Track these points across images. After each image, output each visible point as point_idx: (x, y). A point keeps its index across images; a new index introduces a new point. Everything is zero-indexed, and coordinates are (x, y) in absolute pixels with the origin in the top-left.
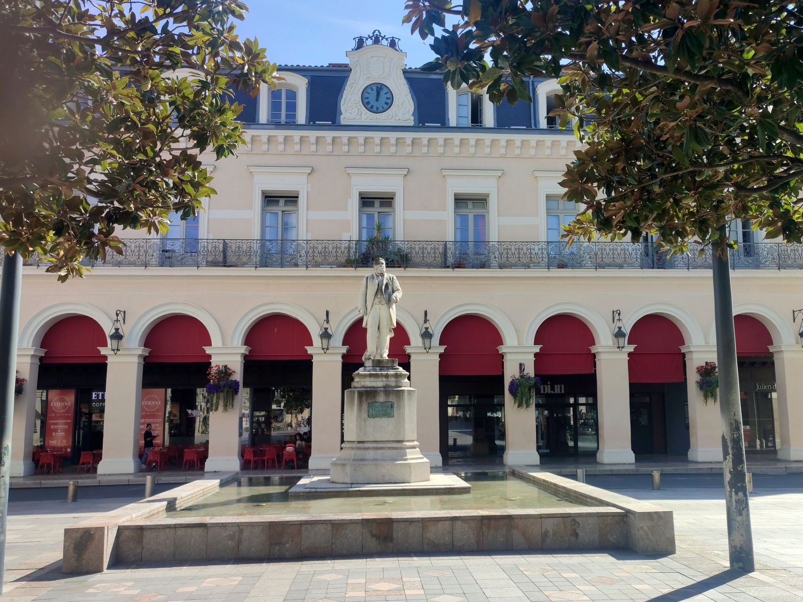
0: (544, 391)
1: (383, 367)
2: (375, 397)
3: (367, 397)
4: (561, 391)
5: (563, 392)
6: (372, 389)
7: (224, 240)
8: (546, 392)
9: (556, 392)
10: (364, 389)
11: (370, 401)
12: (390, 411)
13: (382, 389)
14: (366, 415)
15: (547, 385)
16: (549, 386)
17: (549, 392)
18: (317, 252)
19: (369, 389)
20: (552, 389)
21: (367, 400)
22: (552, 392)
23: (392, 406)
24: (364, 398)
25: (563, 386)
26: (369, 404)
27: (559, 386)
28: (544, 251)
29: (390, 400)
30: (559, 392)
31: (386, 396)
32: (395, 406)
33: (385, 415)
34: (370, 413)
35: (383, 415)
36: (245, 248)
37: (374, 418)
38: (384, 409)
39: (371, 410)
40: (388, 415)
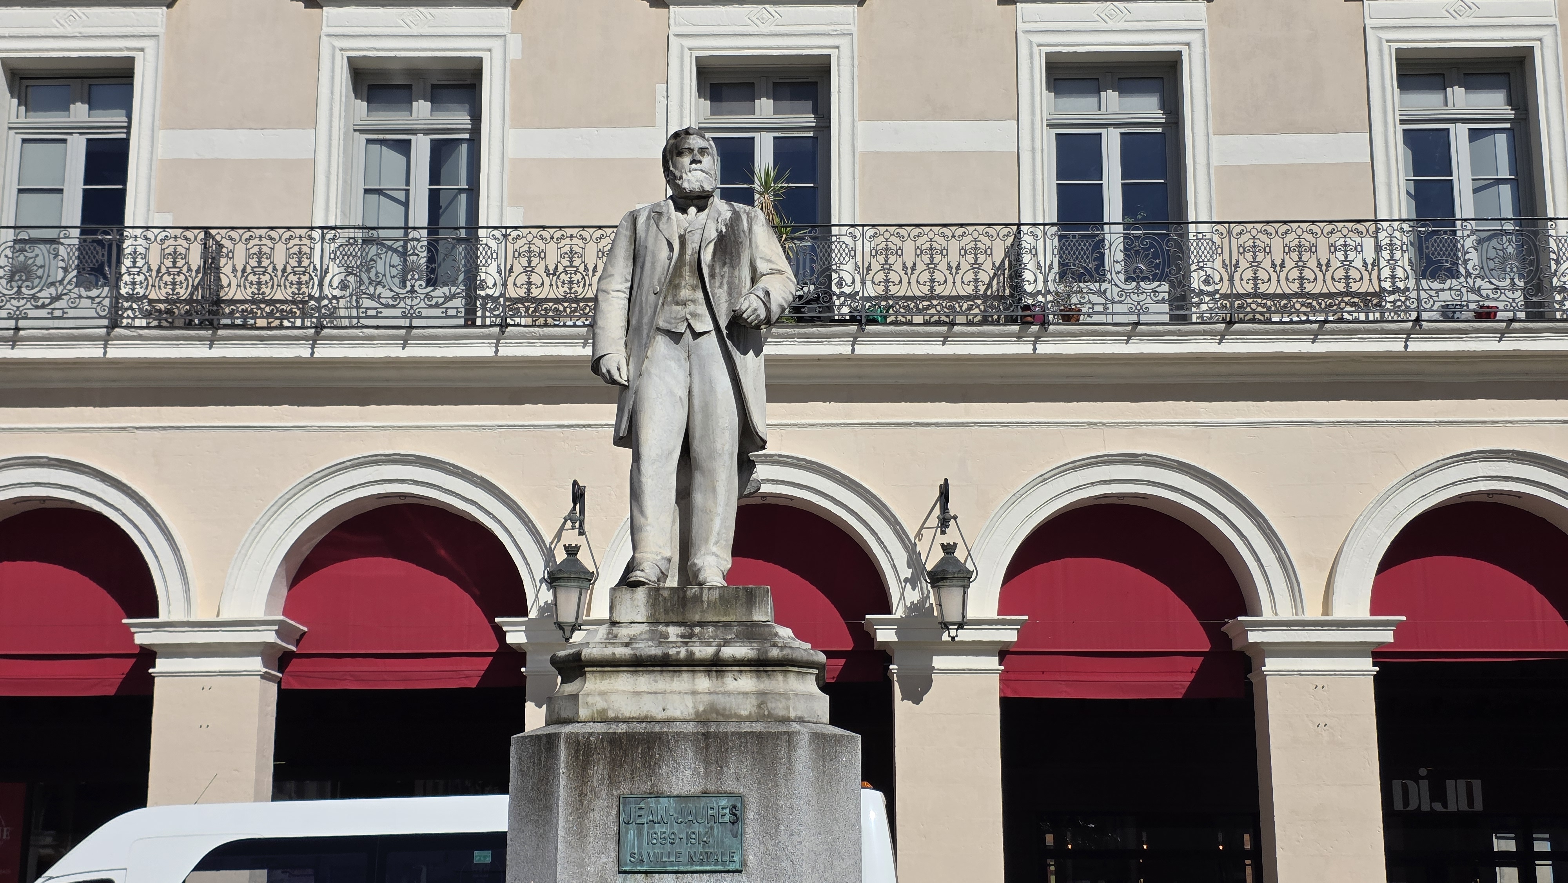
0: (1406, 803)
1: (701, 624)
2: (650, 765)
3: (615, 764)
4: (1470, 802)
5: (1479, 806)
6: (640, 728)
7: (206, 229)
8: (1412, 806)
9: (1452, 807)
10: (600, 728)
11: (625, 788)
12: (729, 841)
13: (691, 728)
14: (609, 860)
15: (1417, 779)
16: (1424, 784)
17: (1426, 807)
18: (540, 269)
19: (622, 728)
20: (1438, 793)
21: (612, 783)
22: (1438, 807)
23: (737, 817)
24: (598, 772)
25: (1477, 784)
26: (622, 801)
27: (1462, 783)
28: (1398, 254)
29: (730, 785)
30: (1464, 807)
31: (707, 763)
32: (750, 815)
33: (702, 863)
34: (627, 849)
35: (692, 862)
36: (280, 259)
37: (646, 873)
38: (696, 828)
39: (631, 834)
40: (717, 862)
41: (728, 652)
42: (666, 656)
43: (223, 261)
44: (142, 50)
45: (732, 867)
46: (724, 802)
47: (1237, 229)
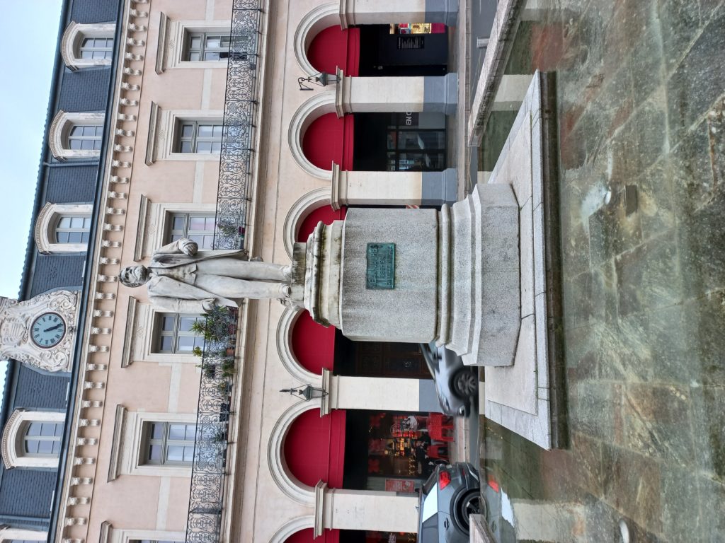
2: (355, 278)
3: (354, 291)
6: (341, 283)
7: (189, 513)
11: (363, 288)
12: (384, 249)
13: (342, 265)
14: (389, 293)
18: (212, 402)
19: (341, 290)
23: (375, 246)
24: (355, 297)
29: (364, 248)
31: (355, 257)
32: (374, 241)
33: (391, 259)
34: (384, 286)
35: (391, 262)
36: (202, 487)
37: (394, 279)
38: (379, 260)
39: (380, 284)
40: (391, 253)
41: (315, 253)
42: (316, 275)
43: (201, 507)
44: (127, 537)
45: (393, 248)
46: (370, 251)
47: (220, 196)
